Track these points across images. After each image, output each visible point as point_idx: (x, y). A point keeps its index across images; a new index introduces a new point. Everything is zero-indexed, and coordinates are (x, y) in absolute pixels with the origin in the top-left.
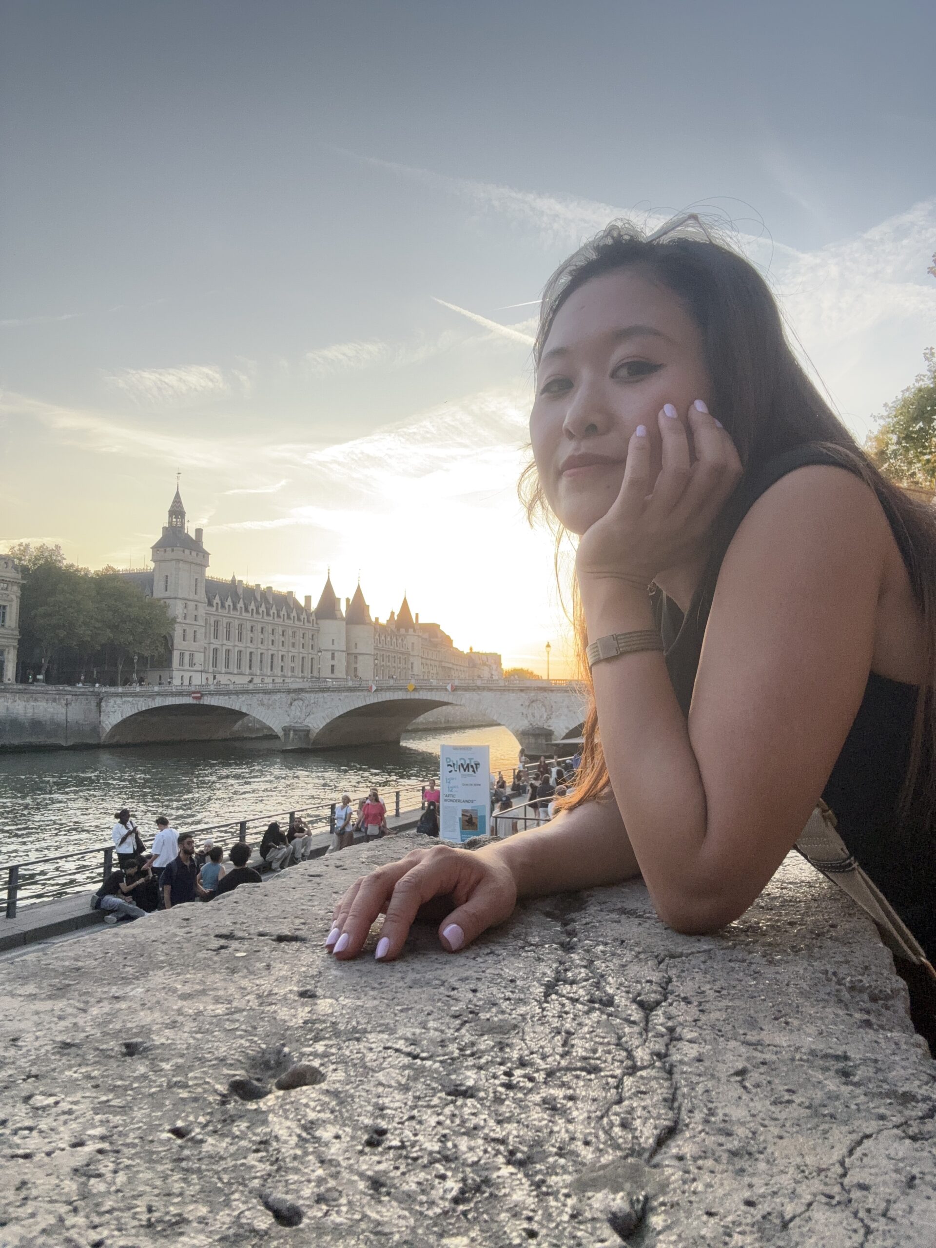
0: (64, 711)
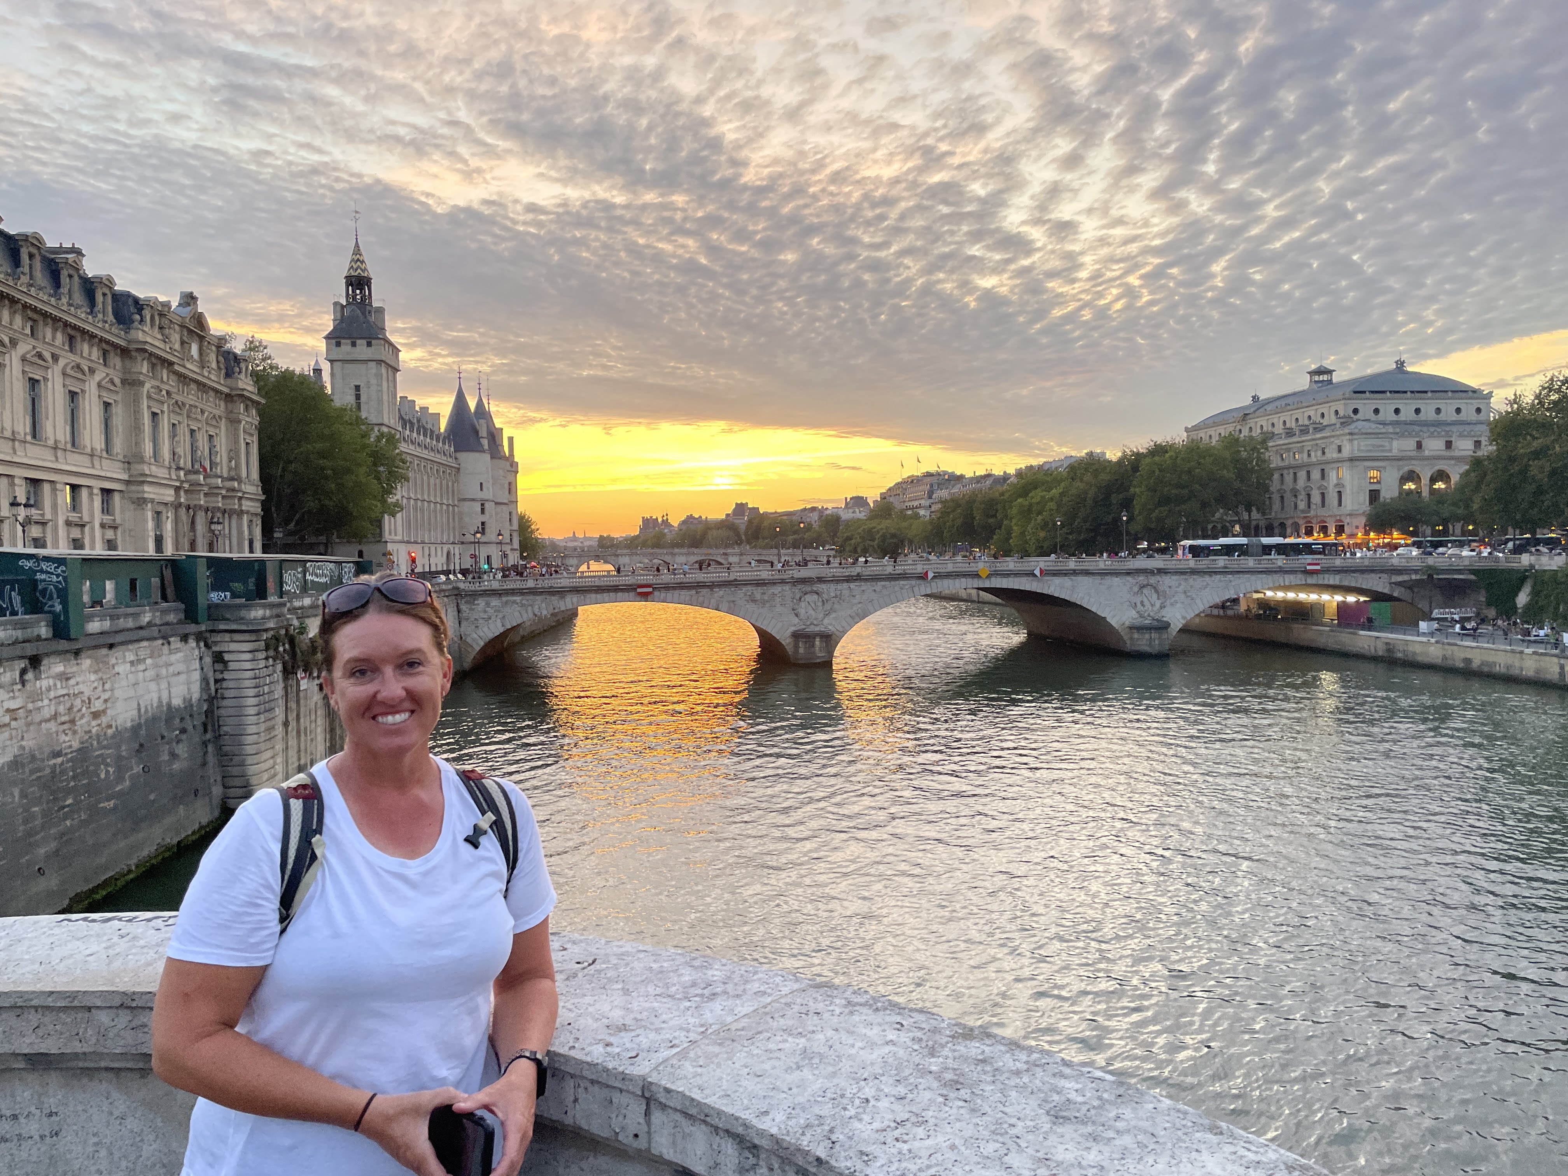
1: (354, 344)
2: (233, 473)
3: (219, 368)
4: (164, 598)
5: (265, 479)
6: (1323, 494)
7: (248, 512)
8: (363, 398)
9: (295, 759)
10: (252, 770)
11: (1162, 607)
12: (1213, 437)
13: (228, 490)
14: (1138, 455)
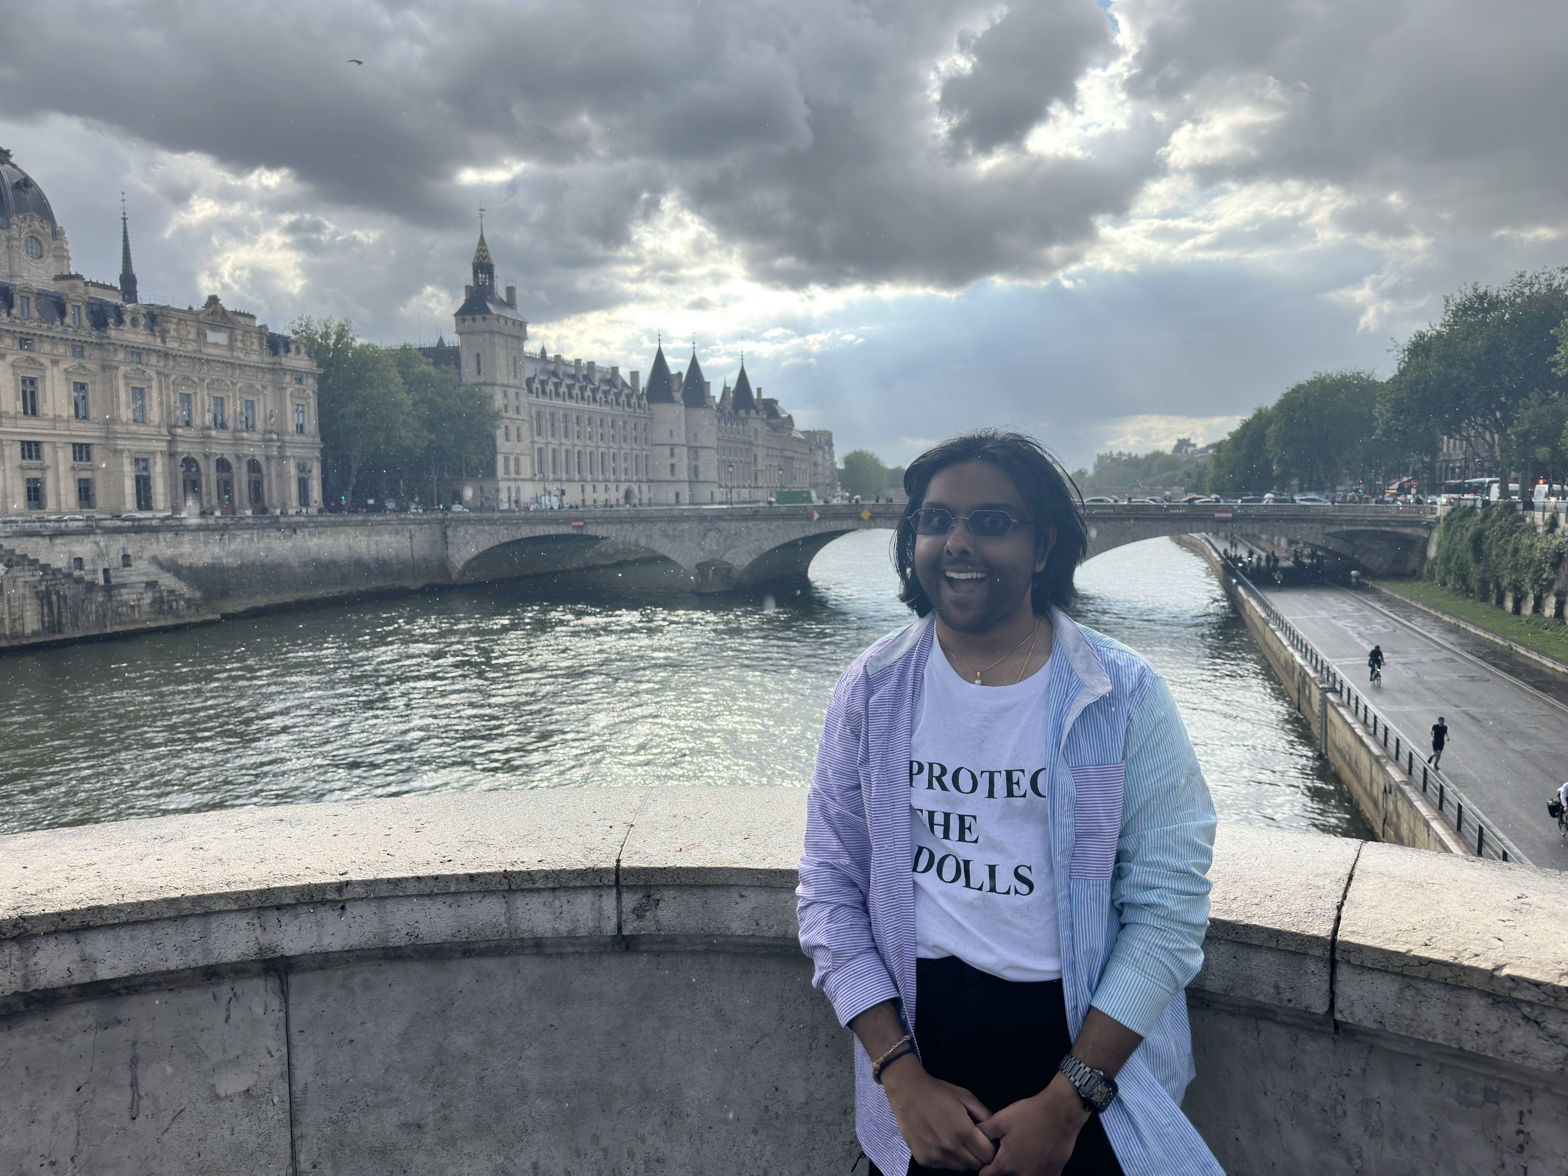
0: (408, 544)
1: (474, 320)
2: (271, 428)
3: (261, 349)
7: (296, 457)
8: (482, 363)
13: (266, 441)
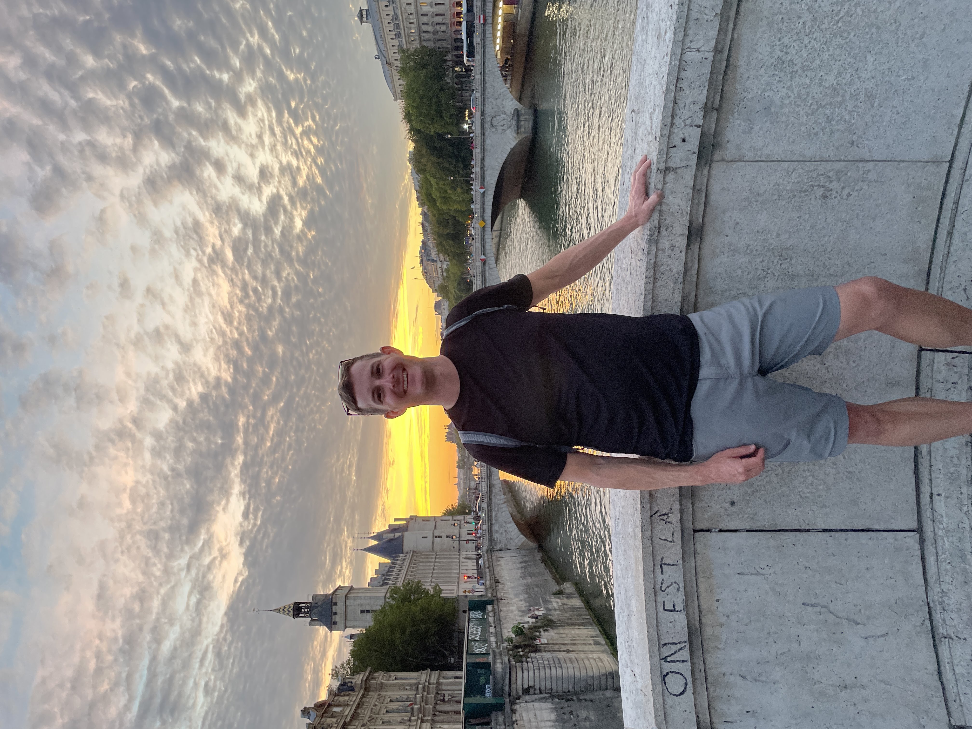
1: (335, 614)
2: (414, 688)
3: (348, 695)
4: (488, 723)
5: (417, 668)
6: (437, 15)
7: (438, 679)
8: (368, 608)
9: (590, 647)
10: (596, 673)
11: (505, 113)
12: (400, 83)
13: (424, 690)
14: (411, 129)
